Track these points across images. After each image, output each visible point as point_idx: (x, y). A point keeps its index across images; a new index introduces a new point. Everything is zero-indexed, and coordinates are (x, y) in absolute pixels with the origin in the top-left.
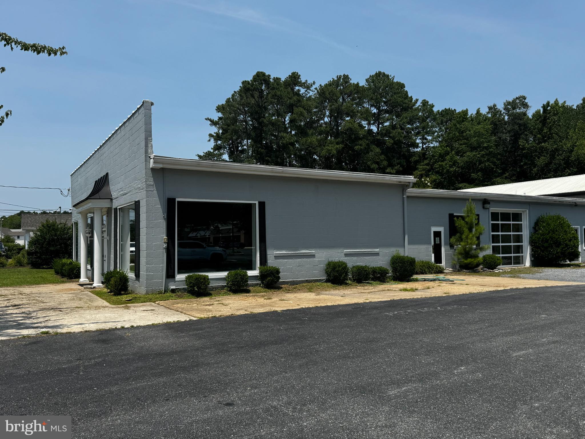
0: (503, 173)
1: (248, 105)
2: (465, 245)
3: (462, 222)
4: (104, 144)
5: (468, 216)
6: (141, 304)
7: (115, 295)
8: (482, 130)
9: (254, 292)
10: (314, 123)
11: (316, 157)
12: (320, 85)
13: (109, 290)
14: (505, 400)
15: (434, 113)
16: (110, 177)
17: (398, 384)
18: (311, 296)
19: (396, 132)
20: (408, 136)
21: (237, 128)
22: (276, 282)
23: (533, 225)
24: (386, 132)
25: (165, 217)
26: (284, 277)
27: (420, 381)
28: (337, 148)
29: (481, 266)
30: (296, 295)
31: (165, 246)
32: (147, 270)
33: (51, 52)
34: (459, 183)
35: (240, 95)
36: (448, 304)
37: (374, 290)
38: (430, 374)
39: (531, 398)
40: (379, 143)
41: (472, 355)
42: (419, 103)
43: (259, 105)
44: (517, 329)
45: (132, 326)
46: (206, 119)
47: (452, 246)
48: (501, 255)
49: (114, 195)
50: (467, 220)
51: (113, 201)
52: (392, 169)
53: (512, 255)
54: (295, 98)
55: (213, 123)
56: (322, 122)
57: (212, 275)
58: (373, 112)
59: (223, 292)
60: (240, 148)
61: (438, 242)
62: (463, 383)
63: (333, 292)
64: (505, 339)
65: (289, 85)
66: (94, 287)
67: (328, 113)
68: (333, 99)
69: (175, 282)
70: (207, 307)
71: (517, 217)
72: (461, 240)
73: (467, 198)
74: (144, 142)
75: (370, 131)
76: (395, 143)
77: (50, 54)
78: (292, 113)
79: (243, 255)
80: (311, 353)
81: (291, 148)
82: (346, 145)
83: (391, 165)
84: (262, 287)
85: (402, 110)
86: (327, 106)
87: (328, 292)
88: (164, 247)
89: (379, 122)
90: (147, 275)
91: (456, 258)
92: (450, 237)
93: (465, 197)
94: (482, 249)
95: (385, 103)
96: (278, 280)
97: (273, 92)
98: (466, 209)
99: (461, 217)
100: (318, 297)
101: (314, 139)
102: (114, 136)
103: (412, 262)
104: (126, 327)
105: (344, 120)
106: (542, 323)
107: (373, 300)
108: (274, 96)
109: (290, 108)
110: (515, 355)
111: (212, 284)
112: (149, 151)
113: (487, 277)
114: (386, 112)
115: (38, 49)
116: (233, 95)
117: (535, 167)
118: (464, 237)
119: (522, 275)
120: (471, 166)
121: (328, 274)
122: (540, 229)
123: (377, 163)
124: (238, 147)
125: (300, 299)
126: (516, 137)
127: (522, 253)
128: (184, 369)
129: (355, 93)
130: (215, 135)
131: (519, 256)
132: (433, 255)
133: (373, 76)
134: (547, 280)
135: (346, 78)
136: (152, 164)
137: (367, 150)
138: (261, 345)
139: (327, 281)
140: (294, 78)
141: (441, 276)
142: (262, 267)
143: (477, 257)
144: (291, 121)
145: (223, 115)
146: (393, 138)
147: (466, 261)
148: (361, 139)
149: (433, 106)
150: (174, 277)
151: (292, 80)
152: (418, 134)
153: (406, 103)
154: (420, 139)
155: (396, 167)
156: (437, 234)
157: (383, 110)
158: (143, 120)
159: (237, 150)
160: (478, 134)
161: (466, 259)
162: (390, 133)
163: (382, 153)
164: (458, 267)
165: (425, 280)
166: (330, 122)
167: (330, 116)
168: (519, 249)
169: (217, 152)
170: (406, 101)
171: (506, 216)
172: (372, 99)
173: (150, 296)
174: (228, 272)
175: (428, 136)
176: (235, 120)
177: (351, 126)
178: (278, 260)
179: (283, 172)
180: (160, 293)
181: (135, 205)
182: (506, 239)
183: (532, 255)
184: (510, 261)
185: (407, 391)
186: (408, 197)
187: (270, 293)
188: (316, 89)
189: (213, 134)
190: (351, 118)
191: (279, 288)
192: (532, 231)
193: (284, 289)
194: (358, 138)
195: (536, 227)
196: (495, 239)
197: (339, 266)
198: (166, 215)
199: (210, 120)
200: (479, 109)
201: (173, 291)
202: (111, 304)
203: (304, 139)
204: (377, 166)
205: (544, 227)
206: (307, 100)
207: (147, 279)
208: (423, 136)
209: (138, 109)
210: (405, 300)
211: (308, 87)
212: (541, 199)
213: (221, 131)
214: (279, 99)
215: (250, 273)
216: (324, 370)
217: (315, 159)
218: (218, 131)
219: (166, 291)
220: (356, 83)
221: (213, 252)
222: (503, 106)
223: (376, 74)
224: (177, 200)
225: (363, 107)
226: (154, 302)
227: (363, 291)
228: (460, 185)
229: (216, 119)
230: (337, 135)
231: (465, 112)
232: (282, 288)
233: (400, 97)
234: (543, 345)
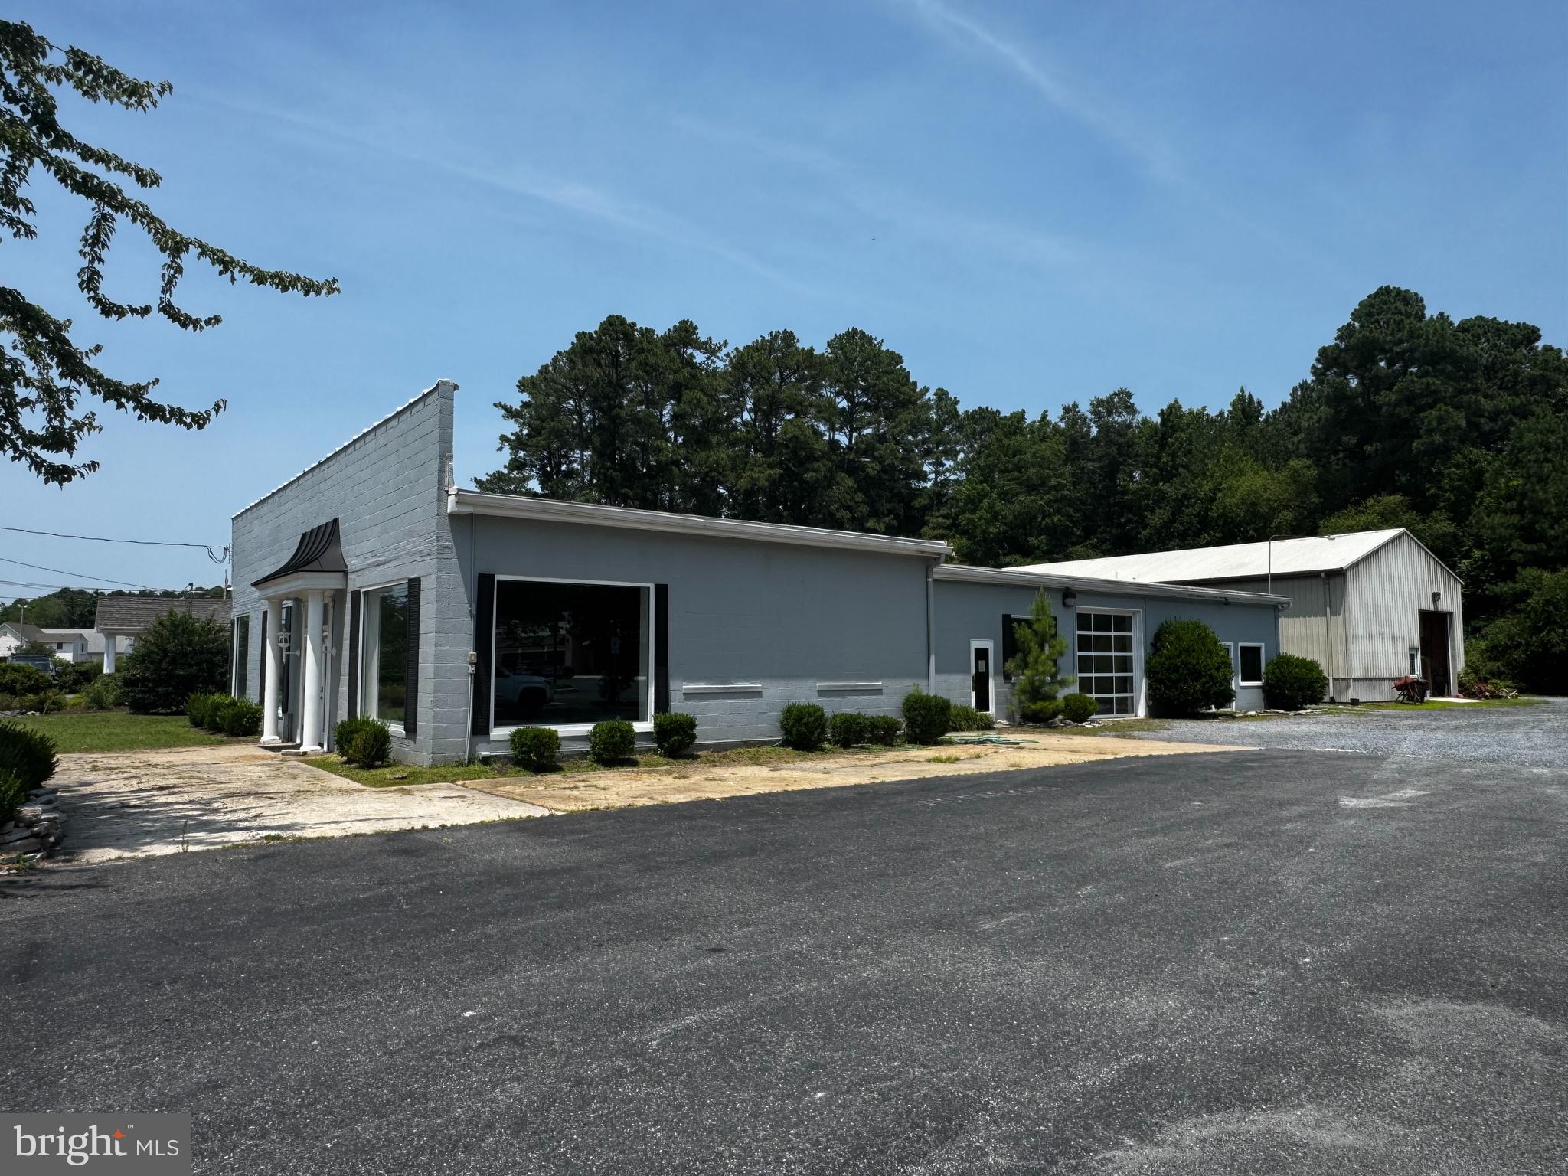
0: (1087, 537)
1: (585, 380)
2: (1034, 676)
3: (1028, 631)
4: (328, 459)
5: (1038, 620)
6: (430, 786)
7: (362, 768)
8: (1048, 453)
9: (646, 764)
10: (721, 422)
11: (722, 491)
12: (737, 349)
13: (345, 758)
14: (1174, 934)
15: (958, 416)
16: (342, 527)
17: (992, 914)
18: (763, 772)
19: (886, 449)
20: (908, 459)
21: (560, 426)
22: (687, 746)
23: (1151, 639)
24: (867, 448)
25: (474, 612)
26: (704, 734)
27: (1026, 908)
28: (770, 475)
29: (1060, 717)
30: (731, 770)
31: (472, 669)
32: (435, 719)
33: (310, 287)
34: (1005, 555)
35: (571, 361)
36: (1024, 784)
37: (877, 761)
38: (1039, 898)
39: (1214, 930)
40: (853, 469)
41: (1098, 868)
42: (930, 395)
43: (610, 382)
44: (1158, 826)
45: (443, 826)
46: (495, 405)
47: (1007, 677)
48: (1094, 696)
49: (352, 563)
50: (1035, 627)
51: (350, 576)
52: (879, 522)
53: (1114, 695)
54: (685, 371)
55: (510, 413)
56: (738, 420)
57: (564, 730)
58: (840, 406)
59: (584, 763)
60: (564, 468)
61: (982, 669)
62: (1097, 909)
63: (799, 764)
64: (1144, 841)
65: (674, 345)
66: (305, 753)
67: (749, 405)
68: (761, 377)
69: (489, 742)
70: (568, 792)
71: (1123, 623)
72: (1025, 665)
73: (1037, 585)
74: (437, 461)
75: (834, 444)
76: (884, 470)
77: (307, 293)
78: (679, 401)
79: (575, 691)
80: (818, 870)
81: (676, 470)
82: (787, 469)
83: (875, 513)
84: (660, 755)
85: (895, 405)
86: (748, 391)
87: (791, 765)
88: (470, 671)
89: (852, 427)
90: (434, 728)
91: (1015, 700)
92: (1005, 660)
93: (1031, 584)
94: (1063, 684)
95: (865, 390)
96: (692, 743)
97: (641, 358)
98: (1033, 607)
99: (1026, 621)
100: (776, 774)
101: (723, 455)
102: (358, 445)
103: (943, 707)
104: (431, 826)
105: (783, 419)
106: (1197, 815)
107: (888, 780)
108: (643, 365)
109: (676, 392)
110: (1167, 866)
111: (565, 749)
112: (447, 479)
113: (1074, 737)
114: (866, 407)
115: (283, 282)
116: (555, 359)
117: (1145, 528)
118: (1030, 659)
119: (1136, 733)
120: (1026, 522)
121: (786, 729)
122: (1164, 647)
123: (848, 508)
124: (560, 464)
125: (745, 779)
126: (1112, 469)
127: (1132, 691)
128: (599, 897)
129: (805, 368)
130: (513, 438)
131: (1126, 698)
132: (973, 694)
133: (841, 337)
134: (1183, 741)
135: (789, 337)
136: (451, 505)
137: (830, 481)
138: (717, 858)
139: (785, 743)
140: (685, 333)
141: (992, 735)
142: (661, 715)
143: (1055, 698)
144: (675, 417)
145: (533, 398)
146: (880, 460)
147: (1033, 707)
148: (817, 460)
149: (957, 402)
150: (487, 732)
151: (680, 335)
152: (928, 453)
153: (904, 394)
154: (930, 464)
155: (886, 519)
156: (982, 654)
157: (859, 404)
158: (437, 417)
159: (559, 471)
160: (1042, 462)
161: (1035, 703)
162: (874, 449)
163: (859, 489)
164: (1017, 717)
165: (967, 742)
166: (755, 421)
167: (755, 409)
168: (1125, 685)
169: (515, 473)
170: (906, 389)
171: (1103, 622)
172: (839, 381)
173: (443, 771)
174: (593, 725)
175: (947, 459)
176: (556, 410)
177: (798, 433)
178: (690, 702)
179: (704, 527)
180: (460, 764)
181: (409, 588)
182: (1104, 665)
183: (1150, 697)
184: (1108, 707)
185: (1011, 924)
186: (936, 581)
187: (679, 766)
188: (727, 355)
189: (509, 436)
190: (797, 416)
191: (694, 758)
192: (1151, 650)
193: (704, 759)
194: (811, 457)
195: (1157, 642)
196: (1084, 664)
197: (810, 715)
198: (474, 606)
199: (504, 408)
200: (1046, 411)
201: (486, 761)
202: (365, 785)
203: (703, 454)
204: (849, 515)
205: (1171, 643)
206: (707, 376)
207: (435, 737)
208: (938, 458)
209: (425, 396)
210: (944, 778)
211: (711, 349)
212: (1166, 591)
213: (525, 432)
214: (651, 372)
215: (639, 727)
216: (855, 897)
217: (720, 495)
218: (521, 431)
219: (471, 761)
220: (807, 348)
221: (522, 687)
222: (1089, 408)
223: (848, 332)
224: (498, 577)
225: (820, 395)
226: (453, 782)
227: (858, 763)
228: (1008, 559)
229: (516, 405)
230: (768, 447)
231: (1020, 416)
232: (698, 757)
233: (893, 380)
234: (1209, 850)
